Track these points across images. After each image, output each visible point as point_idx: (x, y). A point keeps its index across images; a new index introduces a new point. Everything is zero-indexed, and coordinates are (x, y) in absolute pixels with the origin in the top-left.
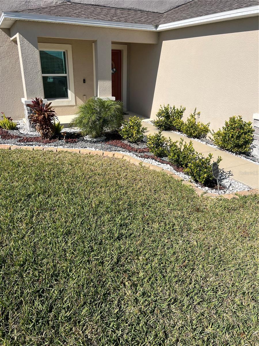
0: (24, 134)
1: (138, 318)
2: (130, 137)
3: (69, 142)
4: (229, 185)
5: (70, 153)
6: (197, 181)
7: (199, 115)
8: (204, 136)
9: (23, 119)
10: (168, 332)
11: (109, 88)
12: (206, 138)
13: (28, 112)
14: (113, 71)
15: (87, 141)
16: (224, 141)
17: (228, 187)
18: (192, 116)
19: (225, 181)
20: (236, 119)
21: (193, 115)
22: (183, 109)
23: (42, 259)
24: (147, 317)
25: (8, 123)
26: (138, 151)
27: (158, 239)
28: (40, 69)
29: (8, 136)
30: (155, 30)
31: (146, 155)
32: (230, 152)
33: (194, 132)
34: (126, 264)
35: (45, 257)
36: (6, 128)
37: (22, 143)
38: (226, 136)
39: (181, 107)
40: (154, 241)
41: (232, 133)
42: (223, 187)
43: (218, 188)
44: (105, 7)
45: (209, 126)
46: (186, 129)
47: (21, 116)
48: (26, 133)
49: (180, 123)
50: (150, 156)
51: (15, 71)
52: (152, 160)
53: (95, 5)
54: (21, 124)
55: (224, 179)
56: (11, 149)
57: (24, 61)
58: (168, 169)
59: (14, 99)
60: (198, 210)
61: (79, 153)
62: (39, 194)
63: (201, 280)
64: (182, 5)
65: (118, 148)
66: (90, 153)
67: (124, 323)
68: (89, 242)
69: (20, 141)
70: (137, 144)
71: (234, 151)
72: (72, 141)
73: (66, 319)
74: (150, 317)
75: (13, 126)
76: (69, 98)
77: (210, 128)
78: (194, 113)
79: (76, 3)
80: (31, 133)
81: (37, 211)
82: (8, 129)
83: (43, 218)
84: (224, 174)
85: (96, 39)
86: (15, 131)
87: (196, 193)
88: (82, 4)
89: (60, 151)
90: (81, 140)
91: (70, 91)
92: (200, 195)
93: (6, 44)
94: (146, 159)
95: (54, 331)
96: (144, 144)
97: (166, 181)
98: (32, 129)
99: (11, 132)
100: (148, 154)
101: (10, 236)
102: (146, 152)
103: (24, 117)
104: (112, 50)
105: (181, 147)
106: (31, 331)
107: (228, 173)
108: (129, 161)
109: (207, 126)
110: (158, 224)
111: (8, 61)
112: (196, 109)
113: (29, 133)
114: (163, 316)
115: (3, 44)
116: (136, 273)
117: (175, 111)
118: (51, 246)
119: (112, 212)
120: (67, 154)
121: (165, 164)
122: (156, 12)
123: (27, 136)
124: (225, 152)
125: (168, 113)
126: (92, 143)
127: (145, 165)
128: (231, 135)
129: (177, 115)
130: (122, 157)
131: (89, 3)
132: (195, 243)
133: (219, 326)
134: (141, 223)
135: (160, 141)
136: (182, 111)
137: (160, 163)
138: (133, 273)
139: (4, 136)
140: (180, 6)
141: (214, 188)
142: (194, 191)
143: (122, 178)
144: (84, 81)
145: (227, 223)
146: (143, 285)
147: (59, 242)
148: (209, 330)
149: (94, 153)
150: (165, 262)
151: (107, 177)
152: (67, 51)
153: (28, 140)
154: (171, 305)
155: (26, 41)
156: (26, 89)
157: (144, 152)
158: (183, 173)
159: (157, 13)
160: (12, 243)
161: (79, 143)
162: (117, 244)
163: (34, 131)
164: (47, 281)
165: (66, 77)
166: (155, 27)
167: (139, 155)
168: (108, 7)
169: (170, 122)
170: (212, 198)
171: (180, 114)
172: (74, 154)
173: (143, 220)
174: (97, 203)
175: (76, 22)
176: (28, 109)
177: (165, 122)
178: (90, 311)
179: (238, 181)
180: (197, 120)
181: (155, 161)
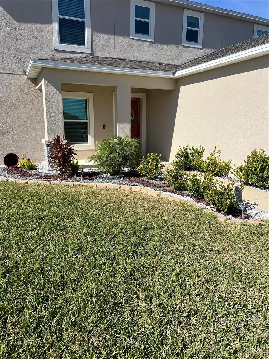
0: (42, 173)
1: (153, 328)
2: (148, 174)
3: (87, 178)
4: (255, 215)
5: (86, 186)
6: (219, 211)
7: (220, 154)
8: (226, 175)
9: (43, 162)
10: (187, 343)
11: (128, 130)
12: (228, 176)
13: (48, 152)
14: (132, 118)
15: (105, 178)
16: (247, 175)
17: (253, 216)
18: (213, 155)
19: (250, 211)
20: (258, 153)
21: (214, 153)
22: (203, 149)
23: (50, 271)
24: (162, 327)
25: (28, 163)
26: (156, 186)
27: (177, 257)
28: (62, 111)
29: (26, 174)
30: (173, 76)
31: (165, 189)
32: (254, 187)
33: (215, 169)
34: (140, 278)
35: (53, 268)
36: (26, 168)
37: (40, 180)
38: (249, 170)
39: (200, 147)
40: (172, 259)
41: (255, 166)
42: (248, 216)
43: (243, 217)
44: (125, 60)
45: (230, 163)
46: (207, 166)
47: (41, 159)
48: (44, 172)
49: (200, 161)
50: (169, 190)
51: (39, 116)
52: (171, 193)
53: (116, 59)
54: (40, 166)
55: (248, 209)
56: (28, 183)
57: (47, 104)
58: (188, 200)
59: (35, 143)
60: (221, 234)
61: (95, 187)
62: (52, 217)
63: (225, 294)
64: (199, 58)
65: (136, 184)
66: (107, 187)
67: (136, 332)
68: (101, 257)
69: (37, 178)
70: (156, 181)
71: (259, 186)
72: (90, 178)
73: (70, 326)
74: (166, 327)
75: (32, 166)
76: (89, 143)
77: (232, 165)
78: (214, 152)
79: (98, 57)
80: (49, 172)
81: (48, 230)
82: (27, 169)
83: (54, 237)
84: (248, 205)
85: (116, 85)
86: (33, 170)
87: (219, 219)
88: (104, 57)
89: (77, 185)
90: (99, 177)
91: (90, 136)
92: (223, 222)
93: (32, 92)
94: (165, 192)
95: (56, 336)
96: (162, 181)
97: (186, 209)
98: (50, 169)
99: (30, 171)
100: (167, 188)
101: (18, 250)
102: (165, 187)
103: (43, 160)
104: (131, 98)
105: (201, 179)
106: (31, 335)
107: (254, 204)
108: (146, 193)
109: (228, 163)
110: (176, 244)
111: (33, 107)
112: (216, 148)
113: (47, 172)
114: (182, 328)
115: (29, 92)
116: (152, 286)
117: (194, 151)
118: (60, 260)
119: (127, 233)
120: (83, 187)
121: (185, 197)
122: (173, 64)
123: (45, 174)
124: (249, 187)
125: (187, 153)
126: (110, 180)
127: (163, 196)
128: (254, 168)
129: (197, 155)
130: (139, 190)
131: (111, 57)
132: (219, 262)
133: (248, 340)
134: (158, 243)
135: (179, 174)
136: (201, 151)
137: (179, 196)
138: (148, 287)
139: (23, 174)
140: (197, 59)
141: (239, 217)
142: (216, 218)
143: (139, 206)
144: (104, 127)
145: (254, 246)
146: (159, 297)
147: (69, 256)
148: (237, 344)
149: (111, 186)
150: (184, 278)
151: (123, 205)
152: (88, 98)
153: (46, 177)
154: (191, 317)
155: (50, 86)
156: (48, 130)
157: (162, 187)
158: (204, 204)
159: (175, 65)
160: (19, 257)
161: (97, 180)
162: (131, 260)
163: (53, 171)
164: (53, 290)
165: (86, 123)
166: (172, 74)
167: (157, 189)
168: (128, 60)
169: (189, 161)
170: (237, 224)
171: (199, 153)
172: (91, 187)
173: (160, 240)
174: (112, 225)
175: (97, 69)
176: (48, 148)
177: (185, 162)
178: (97, 319)
179: (264, 211)
180: (218, 158)
181: (174, 194)
